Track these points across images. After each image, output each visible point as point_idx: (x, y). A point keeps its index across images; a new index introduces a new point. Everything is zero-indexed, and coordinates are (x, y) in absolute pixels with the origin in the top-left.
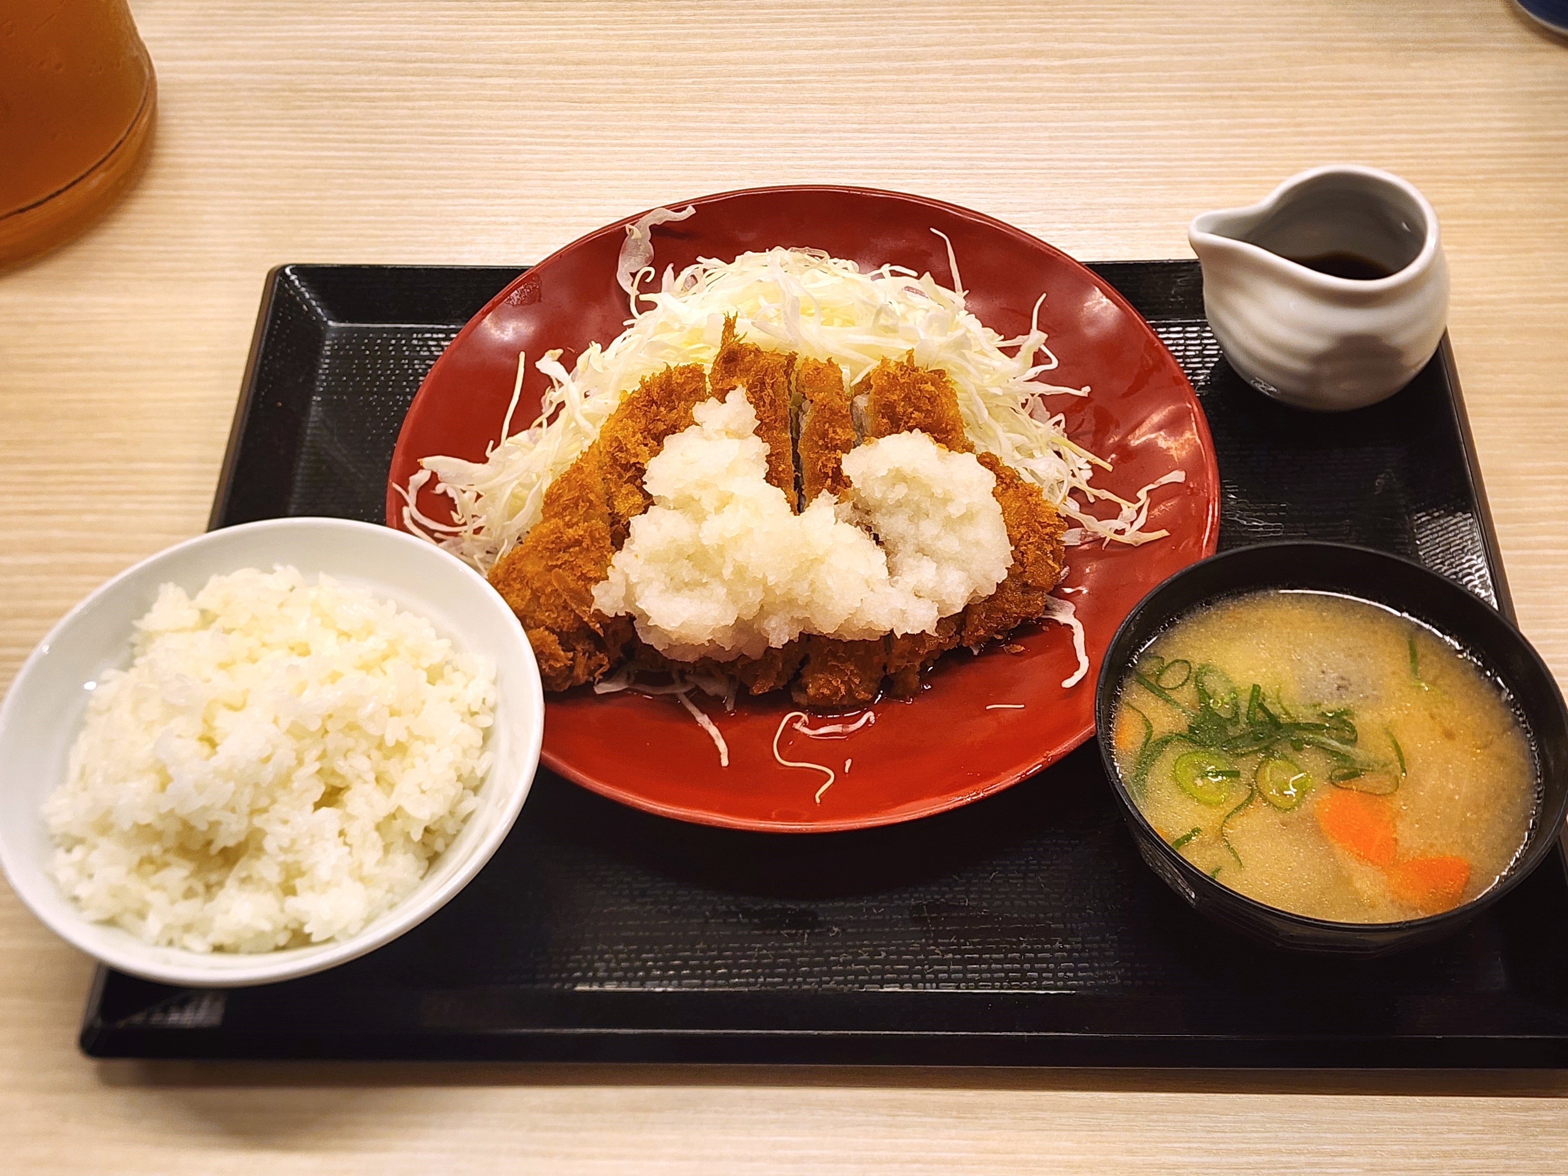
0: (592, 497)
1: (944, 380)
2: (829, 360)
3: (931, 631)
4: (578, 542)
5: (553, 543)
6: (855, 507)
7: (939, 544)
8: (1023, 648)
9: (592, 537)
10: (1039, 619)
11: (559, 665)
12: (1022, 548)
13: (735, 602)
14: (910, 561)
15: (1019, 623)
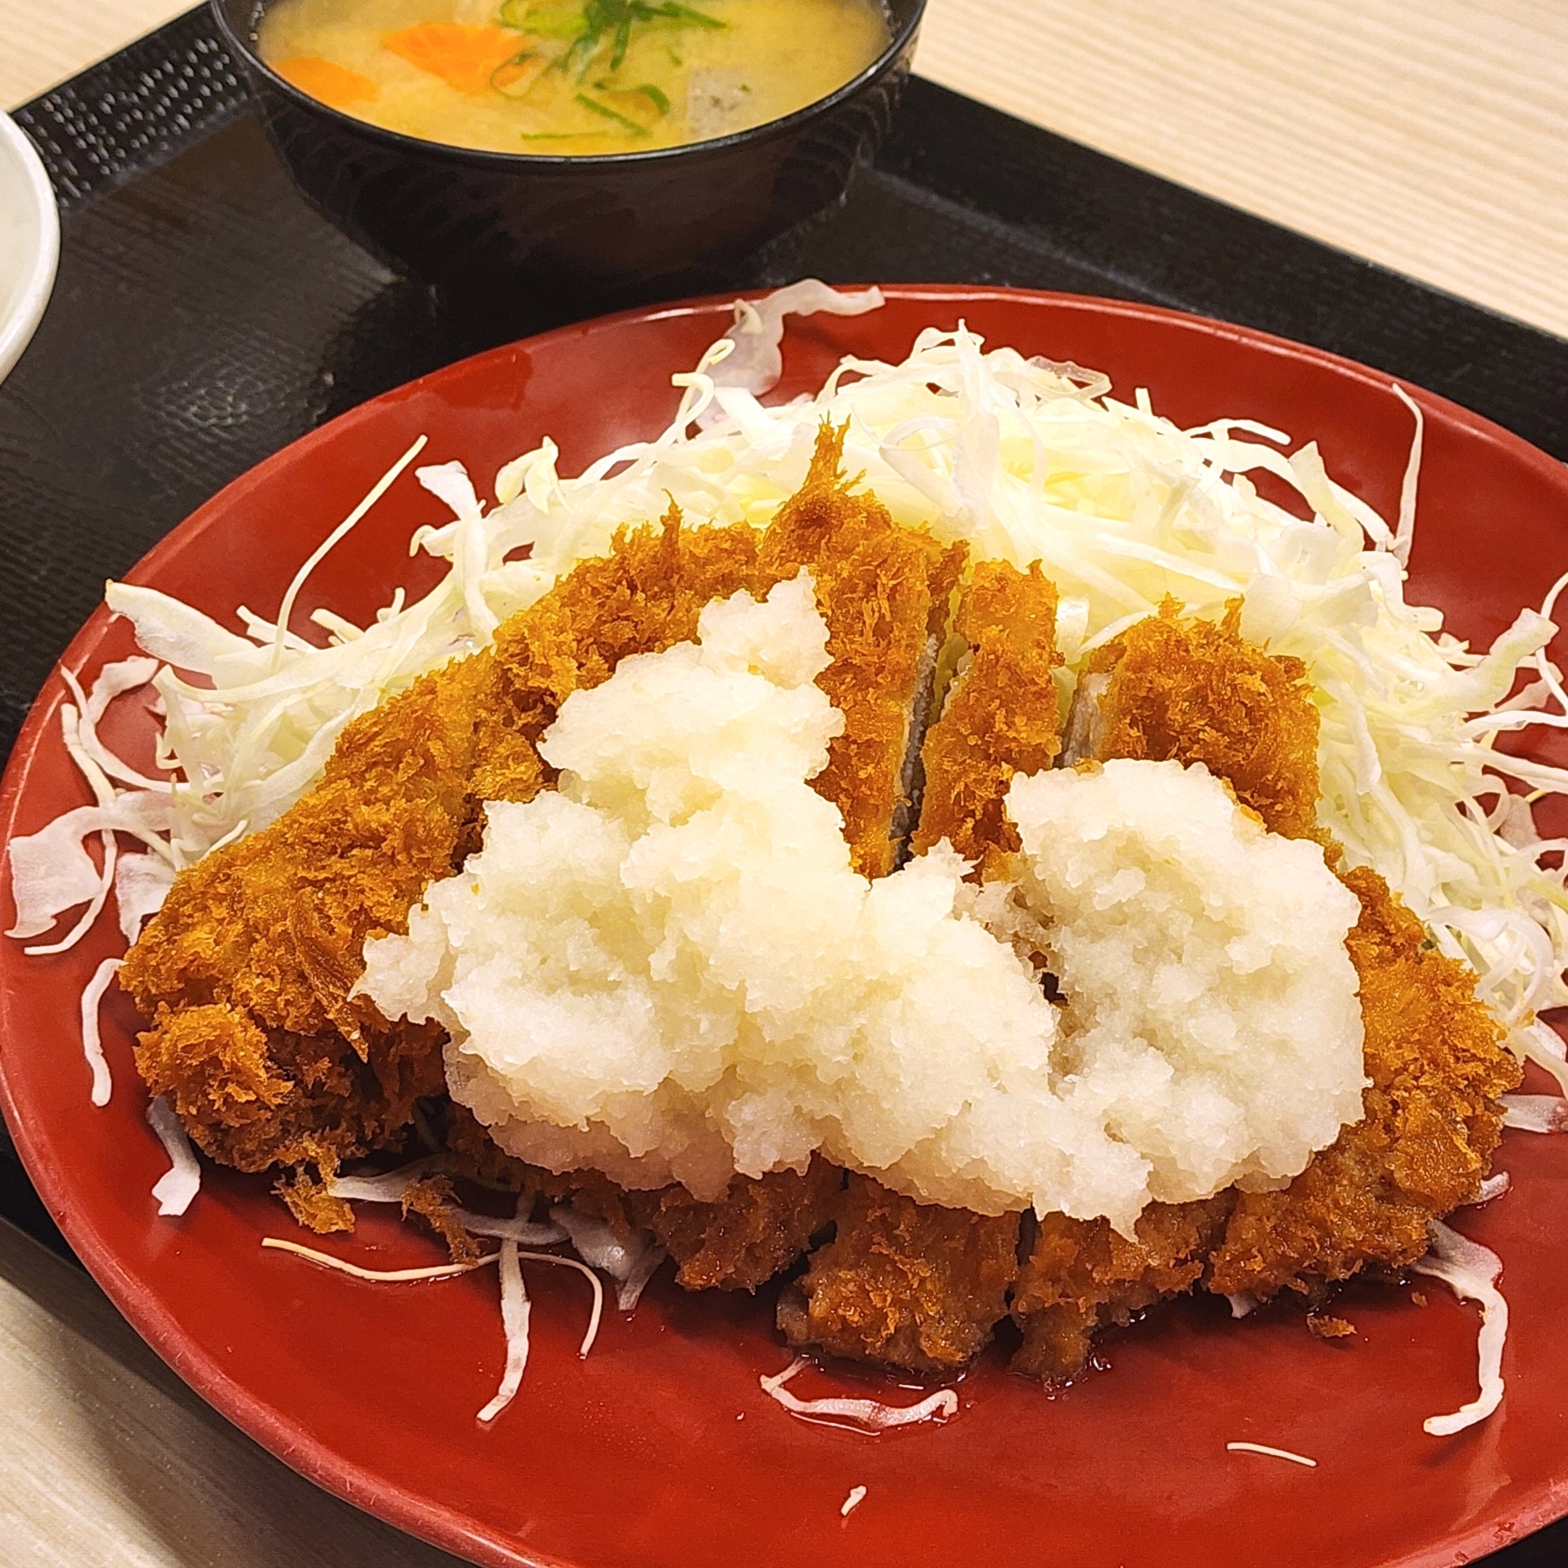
0: (435, 748)
1: (1298, 682)
2: (1034, 567)
3: (1123, 1224)
4: (374, 839)
5: (323, 830)
6: (1018, 901)
7: (1191, 1026)
8: (1351, 1329)
9: (409, 835)
10: (1410, 1273)
11: (243, 1099)
12: (1399, 1094)
13: (668, 1042)
14: (1117, 1052)
15: (1356, 1269)
